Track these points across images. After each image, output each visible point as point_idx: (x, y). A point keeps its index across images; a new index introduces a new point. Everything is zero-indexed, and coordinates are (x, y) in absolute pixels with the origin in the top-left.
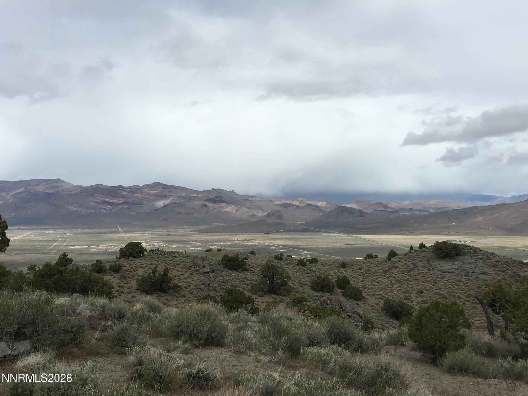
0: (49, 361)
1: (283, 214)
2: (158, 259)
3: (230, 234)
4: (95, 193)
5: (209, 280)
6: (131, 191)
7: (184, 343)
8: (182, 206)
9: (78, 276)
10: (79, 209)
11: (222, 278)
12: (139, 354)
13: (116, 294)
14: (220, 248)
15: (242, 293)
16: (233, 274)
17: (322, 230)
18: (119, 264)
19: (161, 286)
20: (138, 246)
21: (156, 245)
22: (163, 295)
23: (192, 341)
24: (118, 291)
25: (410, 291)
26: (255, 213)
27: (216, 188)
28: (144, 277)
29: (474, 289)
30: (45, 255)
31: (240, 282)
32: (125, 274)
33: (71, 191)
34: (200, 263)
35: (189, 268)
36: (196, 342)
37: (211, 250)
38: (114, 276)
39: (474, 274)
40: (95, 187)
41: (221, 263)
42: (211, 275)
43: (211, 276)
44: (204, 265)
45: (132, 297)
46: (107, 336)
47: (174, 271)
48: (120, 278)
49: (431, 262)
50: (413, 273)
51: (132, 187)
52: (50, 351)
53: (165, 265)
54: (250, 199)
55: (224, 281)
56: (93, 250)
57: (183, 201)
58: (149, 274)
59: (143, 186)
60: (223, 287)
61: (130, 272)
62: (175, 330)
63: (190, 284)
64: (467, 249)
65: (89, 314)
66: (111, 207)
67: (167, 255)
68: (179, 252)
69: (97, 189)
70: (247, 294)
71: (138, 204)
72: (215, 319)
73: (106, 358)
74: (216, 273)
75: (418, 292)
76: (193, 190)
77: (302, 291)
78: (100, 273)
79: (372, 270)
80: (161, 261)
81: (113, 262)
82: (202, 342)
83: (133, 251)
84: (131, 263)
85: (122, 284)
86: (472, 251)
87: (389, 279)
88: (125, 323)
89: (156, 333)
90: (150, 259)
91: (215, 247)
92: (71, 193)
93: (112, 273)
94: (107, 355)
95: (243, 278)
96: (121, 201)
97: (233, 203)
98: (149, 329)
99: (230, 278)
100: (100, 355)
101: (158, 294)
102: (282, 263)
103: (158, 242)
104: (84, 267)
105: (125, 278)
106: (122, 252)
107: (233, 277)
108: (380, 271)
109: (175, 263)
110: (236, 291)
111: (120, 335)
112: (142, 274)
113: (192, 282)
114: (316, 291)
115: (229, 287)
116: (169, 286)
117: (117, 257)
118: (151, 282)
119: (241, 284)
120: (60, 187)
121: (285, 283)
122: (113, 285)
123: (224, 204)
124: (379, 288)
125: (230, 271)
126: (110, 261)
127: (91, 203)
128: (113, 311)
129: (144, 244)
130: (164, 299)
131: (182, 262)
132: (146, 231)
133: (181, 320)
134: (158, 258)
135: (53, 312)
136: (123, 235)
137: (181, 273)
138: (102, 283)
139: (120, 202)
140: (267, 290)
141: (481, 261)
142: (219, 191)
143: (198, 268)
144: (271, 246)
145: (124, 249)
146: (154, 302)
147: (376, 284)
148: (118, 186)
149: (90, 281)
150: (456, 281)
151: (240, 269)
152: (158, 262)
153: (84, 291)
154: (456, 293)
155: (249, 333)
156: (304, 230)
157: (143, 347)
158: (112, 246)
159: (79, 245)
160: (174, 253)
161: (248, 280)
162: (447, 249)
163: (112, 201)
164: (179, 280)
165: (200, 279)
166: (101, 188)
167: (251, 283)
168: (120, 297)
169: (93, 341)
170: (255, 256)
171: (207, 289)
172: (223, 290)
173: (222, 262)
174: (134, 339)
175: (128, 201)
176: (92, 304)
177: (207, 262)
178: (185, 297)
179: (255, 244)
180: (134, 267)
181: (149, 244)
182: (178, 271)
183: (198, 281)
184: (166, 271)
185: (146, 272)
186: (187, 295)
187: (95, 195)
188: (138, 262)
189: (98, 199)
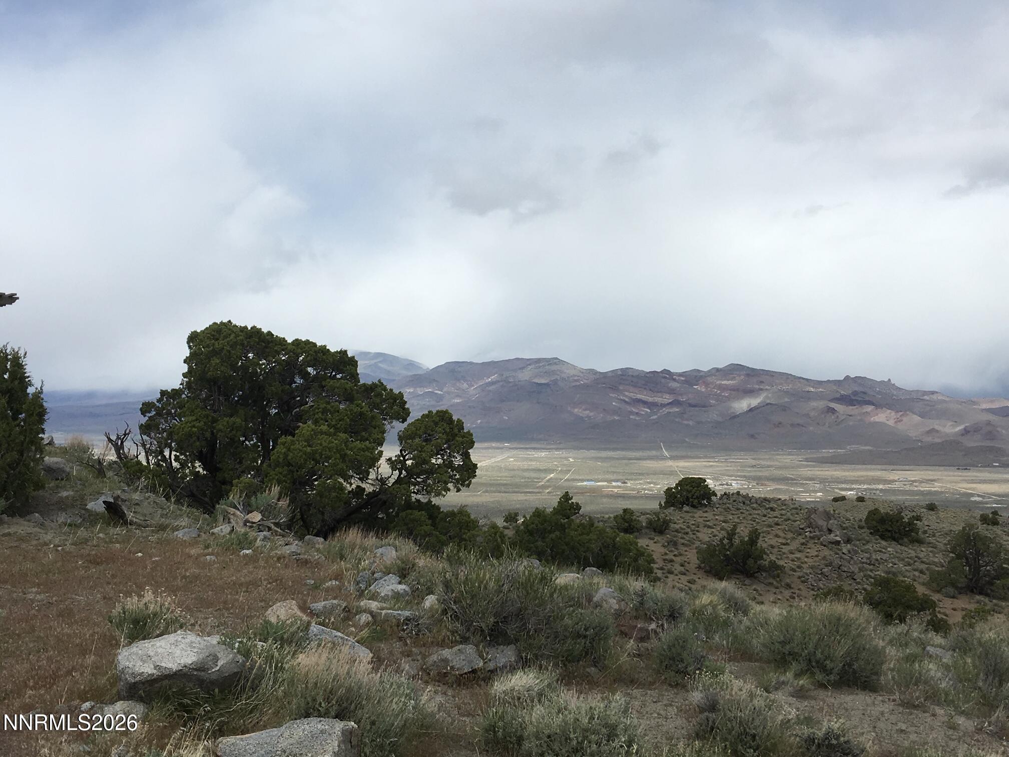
0: (549, 685)
1: (999, 429)
2: (738, 512)
3: (884, 467)
4: (620, 383)
5: (841, 558)
6: (685, 380)
7: (797, 676)
8: (785, 410)
9: (593, 536)
10: (592, 414)
11: (866, 555)
12: (711, 690)
13: (659, 574)
14: (862, 496)
15: (909, 588)
16: (889, 549)
18: (664, 519)
19: (745, 564)
20: (699, 485)
21: (733, 484)
22: (747, 581)
23: (813, 674)
24: (662, 569)
26: (936, 427)
27: (852, 376)
28: (711, 544)
30: (532, 496)
31: (906, 566)
32: (674, 537)
33: (576, 381)
34: (822, 523)
35: (800, 532)
36: (820, 676)
37: (843, 498)
38: (655, 540)
40: (620, 373)
41: (864, 524)
42: (845, 548)
43: (845, 551)
44: (829, 527)
45: (689, 582)
46: (648, 649)
47: (769, 536)
48: (666, 544)
51: (687, 373)
52: (550, 668)
53: (752, 524)
54: (926, 397)
55: (871, 561)
56: (616, 490)
57: (786, 400)
58: (721, 540)
59: (709, 371)
60: (869, 573)
61: (684, 534)
62: (778, 649)
63: (802, 563)
65: (617, 607)
66: (649, 411)
67: (755, 505)
68: (780, 499)
69: (624, 377)
70: (921, 590)
71: (701, 405)
72: (860, 635)
73: (649, 692)
74: (854, 545)
76: (807, 380)
78: (631, 533)
80: (744, 515)
81: (654, 513)
82: (832, 677)
83: (690, 495)
84: (687, 516)
85: (670, 556)
88: (682, 628)
89: (740, 652)
90: (722, 510)
91: (852, 493)
92: (578, 384)
93: (651, 534)
94: (650, 685)
95: (911, 558)
96: (667, 398)
97: (889, 406)
98: (728, 643)
99: (885, 557)
100: (636, 683)
101: (738, 579)
102: (998, 530)
103: (738, 478)
104: (602, 521)
105: (675, 544)
106: (670, 496)
107: (890, 555)
109: (770, 520)
110: (896, 583)
111: (673, 650)
112: (707, 539)
113: (806, 559)
115: (883, 574)
116: (760, 565)
117: (660, 505)
118: (726, 555)
119: (907, 571)
120: (558, 373)
121: (1004, 574)
122: (654, 556)
123: (870, 408)
125: (884, 543)
126: (648, 512)
127: (614, 403)
128: (659, 604)
129: (710, 483)
130: (750, 590)
131: (786, 520)
132: (713, 457)
133: (791, 632)
134: (738, 509)
135: (553, 599)
136: (670, 463)
137: (784, 541)
138: (635, 552)
139: (666, 401)
140: (963, 585)
142: (859, 380)
143: (818, 533)
144: (972, 495)
145: (673, 490)
146: (735, 592)
148: (662, 372)
149: (614, 546)
151: (906, 540)
152: (739, 518)
153: (605, 565)
155: (932, 669)
157: (717, 676)
158: (650, 483)
159: (591, 480)
160: (770, 502)
161: (922, 562)
163: (650, 400)
164: (780, 555)
165: (822, 554)
166: (630, 374)
167: (927, 569)
168: (667, 581)
169: (624, 658)
170: (936, 514)
171: (835, 576)
172: (870, 580)
173: (866, 523)
174: (700, 662)
175: (680, 399)
176: (621, 589)
177: (836, 522)
178: (792, 588)
179: (935, 489)
180: (693, 525)
181: (720, 483)
182: (777, 536)
183: (816, 559)
184: (754, 536)
185: (714, 536)
186: (796, 585)
187: (621, 388)
188: (699, 515)
189: (626, 396)
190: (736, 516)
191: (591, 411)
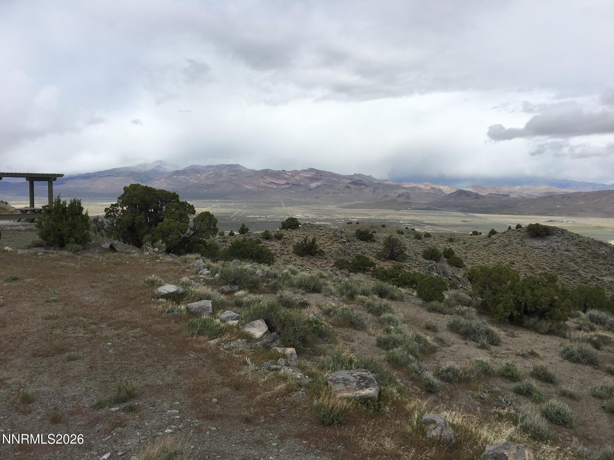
0: (247, 293)
1: (411, 195)
2: (309, 231)
5: (346, 248)
6: (291, 174)
8: (330, 187)
11: (355, 247)
12: (281, 293)
14: (359, 221)
15: (367, 259)
16: (363, 244)
17: (442, 209)
18: (281, 234)
19: (310, 251)
22: (311, 257)
23: (306, 289)
24: (280, 253)
25: (503, 262)
26: (388, 194)
28: (298, 243)
29: (557, 263)
31: (368, 250)
32: (285, 241)
34: (339, 235)
35: (331, 238)
37: (351, 222)
38: (277, 242)
39: (560, 251)
40: (264, 171)
41: (355, 235)
43: (347, 245)
44: (342, 236)
45: (290, 258)
46: (269, 285)
47: (320, 240)
48: (281, 243)
49: (524, 240)
50: (509, 248)
51: (292, 172)
53: (314, 236)
55: (356, 249)
56: (263, 219)
57: (331, 183)
58: (302, 242)
59: (301, 171)
60: (355, 253)
61: (288, 239)
62: (299, 284)
63: (331, 250)
64: (556, 231)
65: (262, 275)
66: (276, 187)
67: (315, 228)
68: (325, 226)
69: (266, 173)
70: (372, 259)
71: (297, 185)
74: (351, 243)
75: (510, 263)
76: (340, 175)
77: (415, 259)
78: (268, 240)
79: (474, 244)
80: (311, 232)
81: (277, 231)
82: (310, 290)
83: (291, 224)
84: (290, 233)
85: (283, 248)
86: (560, 232)
87: (488, 252)
89: (291, 285)
90: (303, 230)
91: (356, 220)
92: (247, 175)
93: (276, 240)
94: (269, 293)
95: (371, 247)
96: (284, 182)
97: (371, 186)
98: (288, 283)
99: (361, 247)
101: (307, 256)
102: (403, 236)
104: (257, 235)
105: (285, 243)
106: (284, 225)
107: (363, 246)
108: (481, 246)
109: (321, 234)
110: (363, 257)
111: (274, 285)
112: (297, 241)
113: (333, 249)
114: (427, 259)
115: (359, 254)
116: (316, 251)
117: (280, 228)
118: (303, 248)
119: (369, 252)
120: (239, 171)
121: (402, 252)
123: (363, 186)
124: (478, 259)
125: (362, 242)
126: (275, 231)
127: (262, 184)
130: (312, 261)
131: (326, 234)
134: (309, 229)
137: (325, 242)
140: (388, 257)
141: (567, 240)
142: (359, 176)
143: (338, 239)
144: (400, 220)
145: (285, 222)
147: (476, 256)
148: (281, 171)
150: (543, 256)
151: (369, 240)
154: (541, 265)
156: (428, 209)
157: (283, 291)
158: (277, 216)
159: (253, 215)
160: (321, 227)
161: (375, 249)
162: (538, 230)
163: (277, 182)
164: (323, 247)
165: (339, 247)
167: (376, 251)
168: (282, 257)
169: (263, 287)
170: (384, 229)
172: (355, 256)
175: (289, 182)
176: (263, 269)
177: (344, 234)
178: (327, 259)
179: (387, 218)
180: (292, 236)
182: (323, 240)
183: (337, 248)
184: (314, 240)
185: (300, 240)
186: (329, 258)
187: (265, 177)
188: (294, 232)
189: (267, 181)
190: (308, 232)
191: (253, 187)
